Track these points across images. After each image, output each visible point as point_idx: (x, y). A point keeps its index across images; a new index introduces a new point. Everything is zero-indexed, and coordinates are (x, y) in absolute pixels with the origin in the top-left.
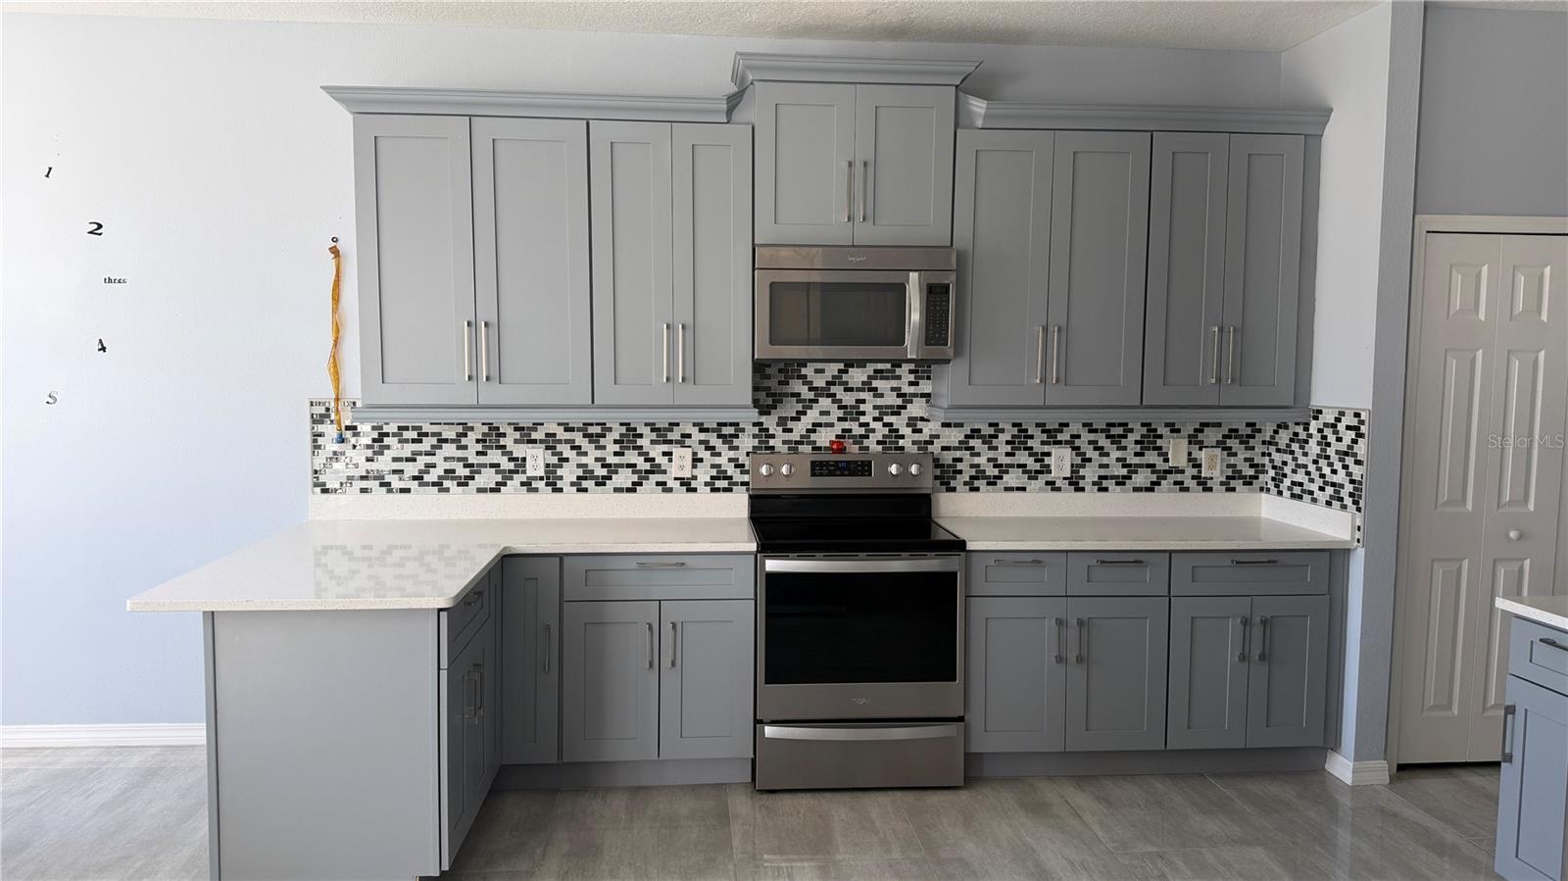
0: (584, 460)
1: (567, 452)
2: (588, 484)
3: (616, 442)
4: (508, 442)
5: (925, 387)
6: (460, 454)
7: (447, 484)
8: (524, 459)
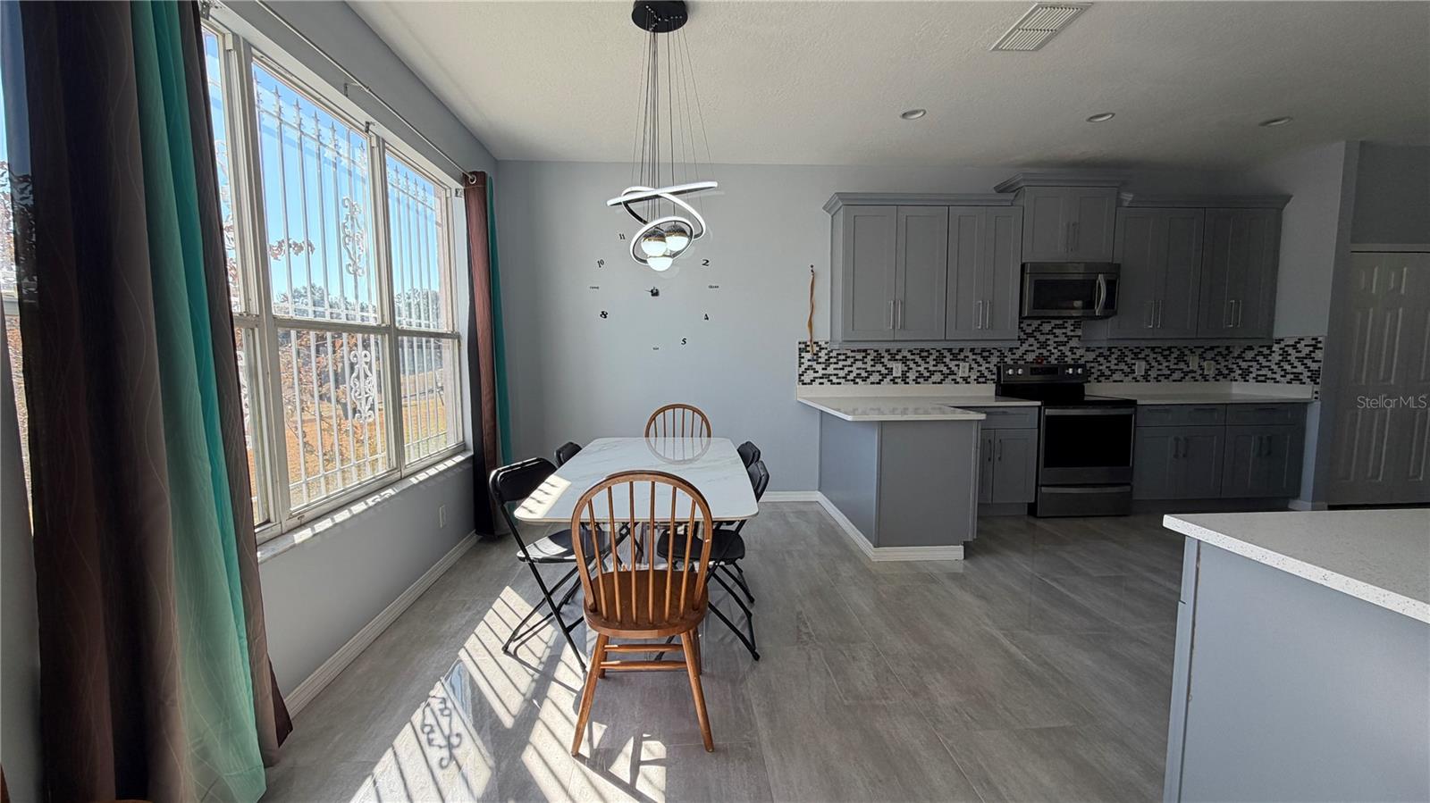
0: (919, 369)
1: (912, 365)
2: (921, 380)
3: (934, 360)
4: (885, 360)
5: (1079, 332)
6: (864, 366)
7: (857, 380)
8: (892, 369)
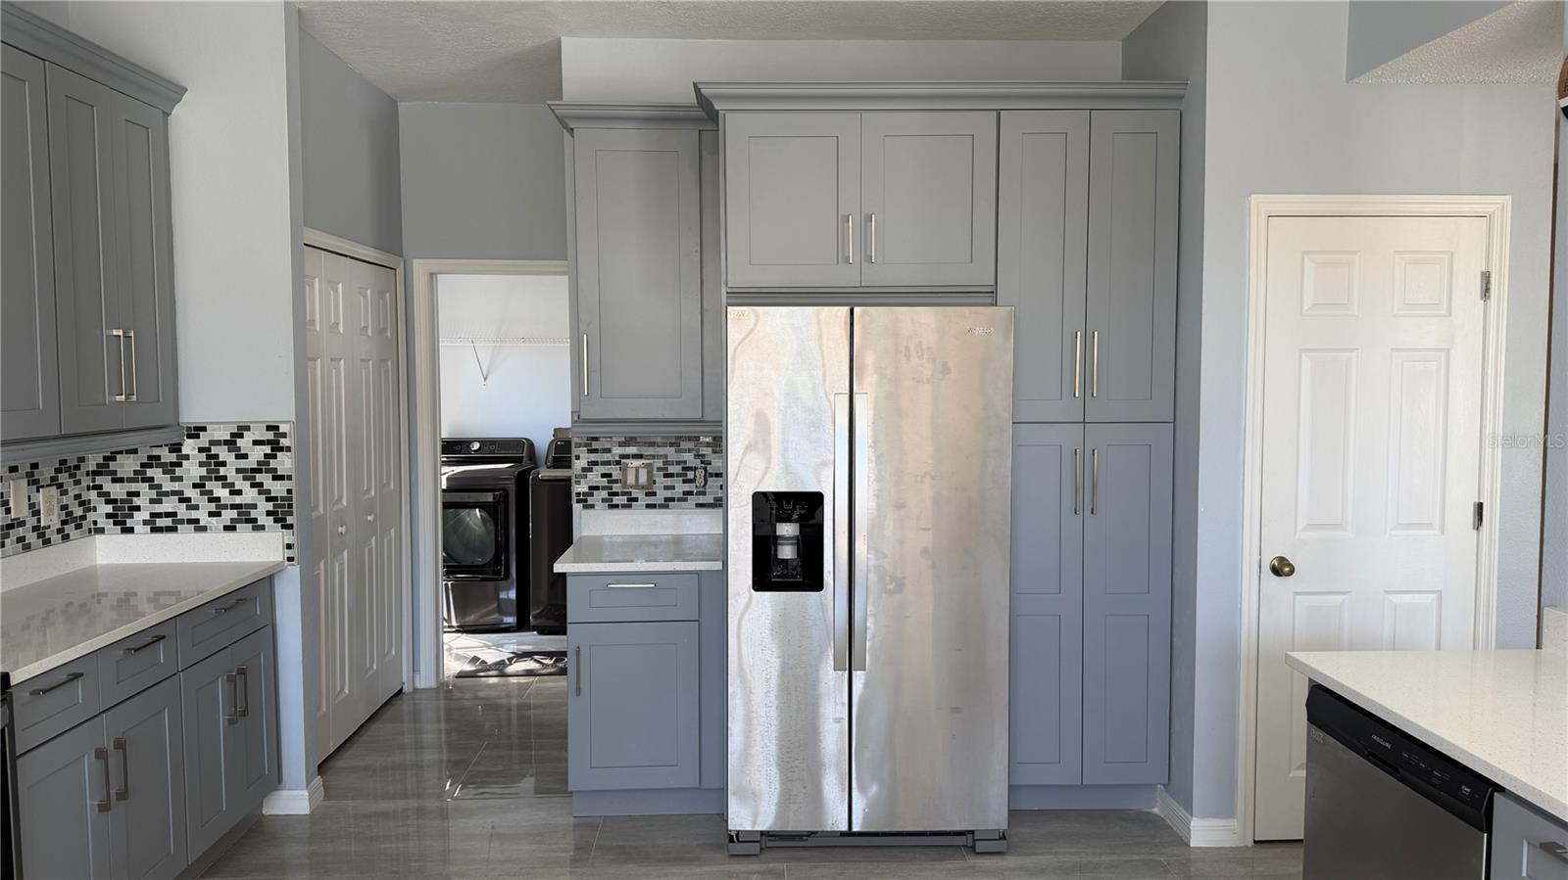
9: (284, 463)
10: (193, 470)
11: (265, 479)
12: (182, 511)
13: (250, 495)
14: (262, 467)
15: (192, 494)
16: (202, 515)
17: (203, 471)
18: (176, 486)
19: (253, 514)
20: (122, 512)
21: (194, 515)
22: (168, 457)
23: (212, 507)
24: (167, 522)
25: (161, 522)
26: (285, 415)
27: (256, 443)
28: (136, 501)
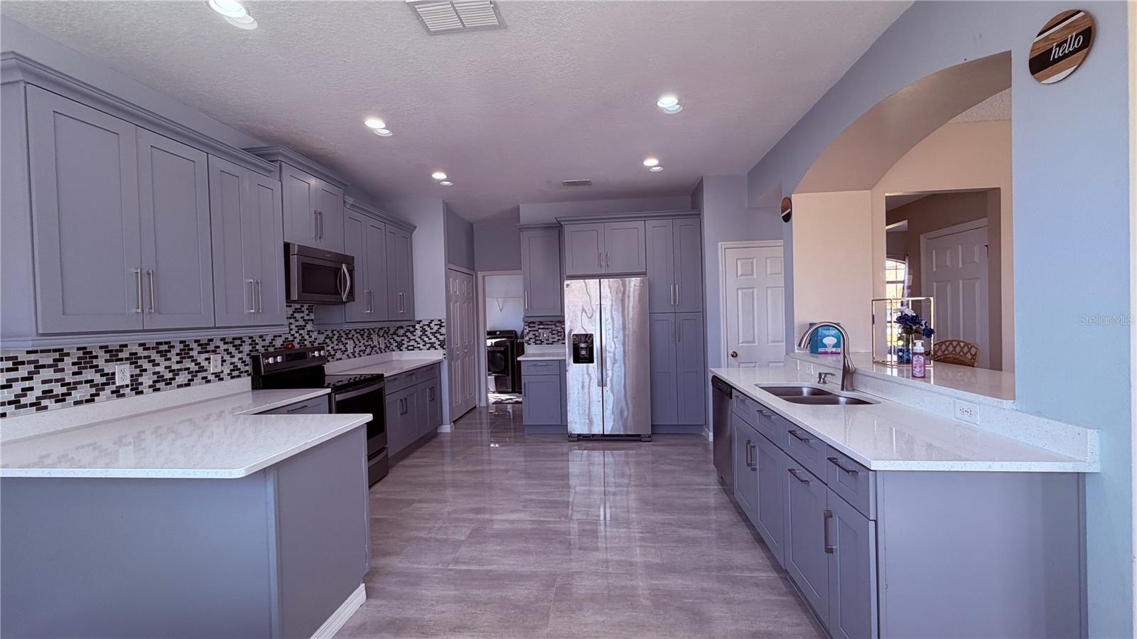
0: (157, 369)
1: (146, 365)
2: (161, 385)
3: (177, 354)
4: (100, 362)
8: (113, 374)
9: (443, 330)
10: (418, 333)
11: (438, 335)
12: (416, 345)
13: (434, 340)
14: (437, 331)
15: (418, 340)
16: (421, 346)
17: (421, 333)
18: (414, 338)
19: (435, 345)
20: (399, 346)
21: (419, 346)
22: (412, 329)
23: (424, 343)
24: (412, 348)
25: (410, 348)
26: (443, 317)
27: (436, 325)
28: (403, 342)
